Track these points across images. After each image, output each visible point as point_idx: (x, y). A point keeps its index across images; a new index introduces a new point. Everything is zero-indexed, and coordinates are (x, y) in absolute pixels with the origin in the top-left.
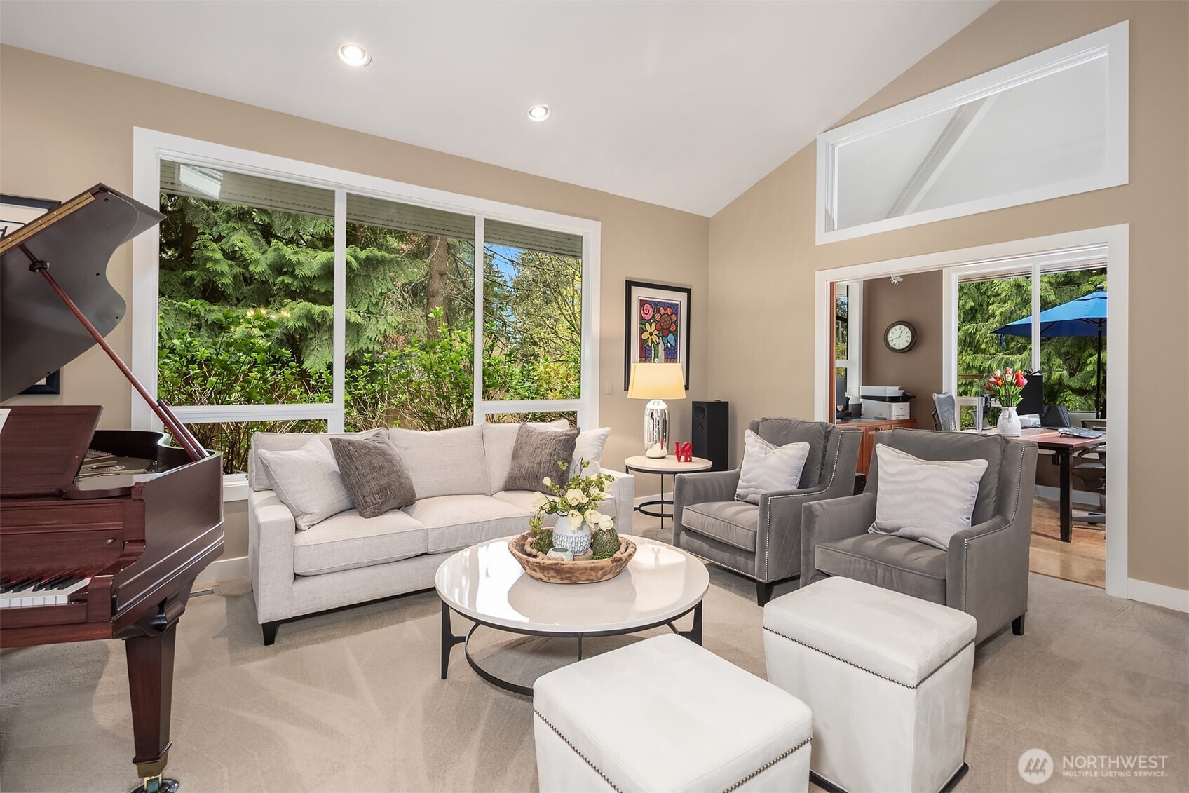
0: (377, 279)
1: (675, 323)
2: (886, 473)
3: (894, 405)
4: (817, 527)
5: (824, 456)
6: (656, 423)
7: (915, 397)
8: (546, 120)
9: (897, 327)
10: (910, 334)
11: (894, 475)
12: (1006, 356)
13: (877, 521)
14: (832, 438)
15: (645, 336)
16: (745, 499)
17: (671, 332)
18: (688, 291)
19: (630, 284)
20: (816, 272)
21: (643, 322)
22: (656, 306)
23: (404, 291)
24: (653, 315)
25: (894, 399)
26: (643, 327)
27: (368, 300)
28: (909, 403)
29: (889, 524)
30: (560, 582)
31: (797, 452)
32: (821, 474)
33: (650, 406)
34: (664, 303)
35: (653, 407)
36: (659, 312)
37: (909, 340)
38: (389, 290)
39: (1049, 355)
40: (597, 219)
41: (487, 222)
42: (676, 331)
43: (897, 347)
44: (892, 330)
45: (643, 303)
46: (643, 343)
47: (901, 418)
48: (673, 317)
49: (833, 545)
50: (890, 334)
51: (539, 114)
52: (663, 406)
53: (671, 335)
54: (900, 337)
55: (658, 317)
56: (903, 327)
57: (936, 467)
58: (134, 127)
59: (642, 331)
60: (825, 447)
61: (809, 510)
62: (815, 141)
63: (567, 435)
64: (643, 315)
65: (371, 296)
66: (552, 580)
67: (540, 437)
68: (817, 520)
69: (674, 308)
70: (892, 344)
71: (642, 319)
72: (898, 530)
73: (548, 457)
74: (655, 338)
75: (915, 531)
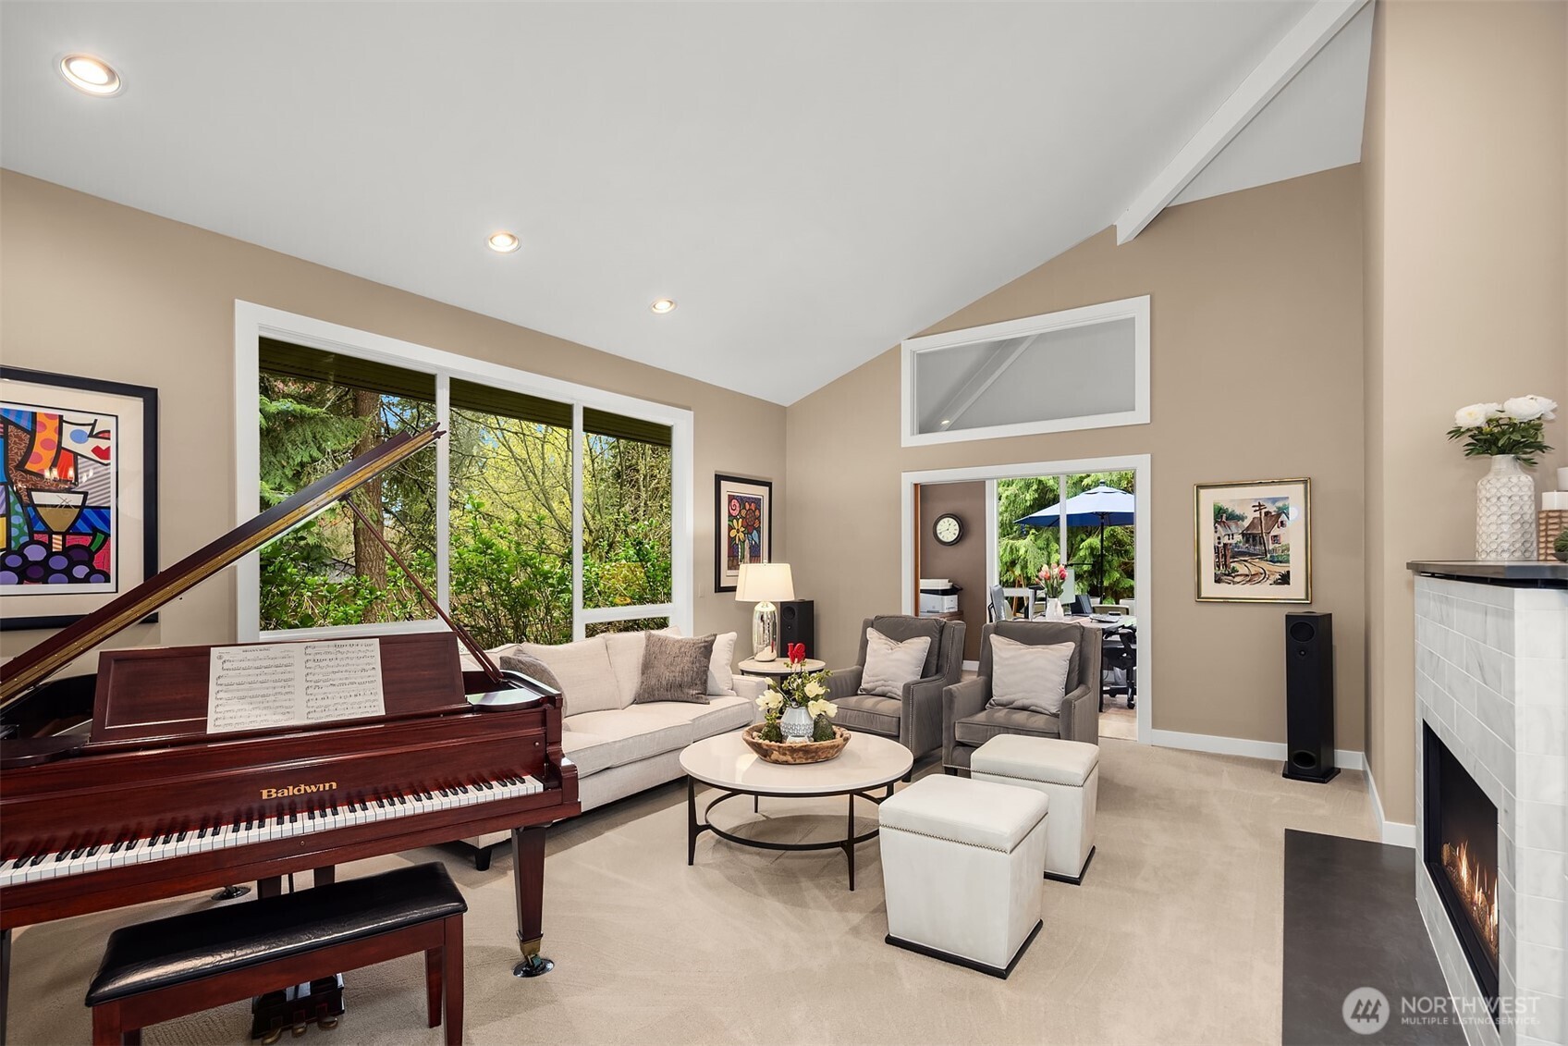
0: (293, 443)
1: (759, 518)
2: (1001, 658)
3: (946, 598)
4: (956, 705)
5: (940, 648)
6: (766, 627)
7: (962, 589)
8: (668, 313)
9: (946, 520)
10: (957, 527)
11: (1007, 659)
12: (1011, 541)
13: (994, 698)
14: (946, 632)
15: (733, 533)
16: (873, 692)
17: (755, 529)
18: (769, 484)
19: (719, 478)
20: (903, 474)
21: (731, 518)
22: (742, 500)
23: (337, 461)
24: (740, 511)
25: (944, 593)
26: (731, 523)
27: (280, 472)
28: (956, 596)
29: (1005, 699)
30: (804, 761)
31: (919, 646)
32: (937, 664)
33: (758, 608)
34: (749, 498)
35: (762, 610)
36: (744, 508)
37: (957, 533)
38: (314, 460)
39: (1048, 540)
40: (689, 408)
41: (586, 410)
42: (759, 527)
43: (945, 540)
44: (941, 522)
45: (731, 498)
46: (731, 540)
47: (952, 610)
48: (757, 513)
49: (969, 719)
50: (939, 527)
51: (663, 307)
52: (772, 608)
53: (755, 531)
54: (948, 530)
55: (744, 512)
56: (951, 520)
57: (1039, 649)
58: (236, 300)
59: (731, 528)
60: (940, 640)
61: (950, 693)
62: (900, 345)
63: (706, 642)
64: (731, 511)
65: (283, 467)
66: (798, 761)
67: (677, 645)
68: (956, 700)
69: (757, 502)
70: (940, 537)
71: (730, 515)
72: (1012, 703)
73: (690, 665)
74: (742, 535)
75: (1026, 702)
